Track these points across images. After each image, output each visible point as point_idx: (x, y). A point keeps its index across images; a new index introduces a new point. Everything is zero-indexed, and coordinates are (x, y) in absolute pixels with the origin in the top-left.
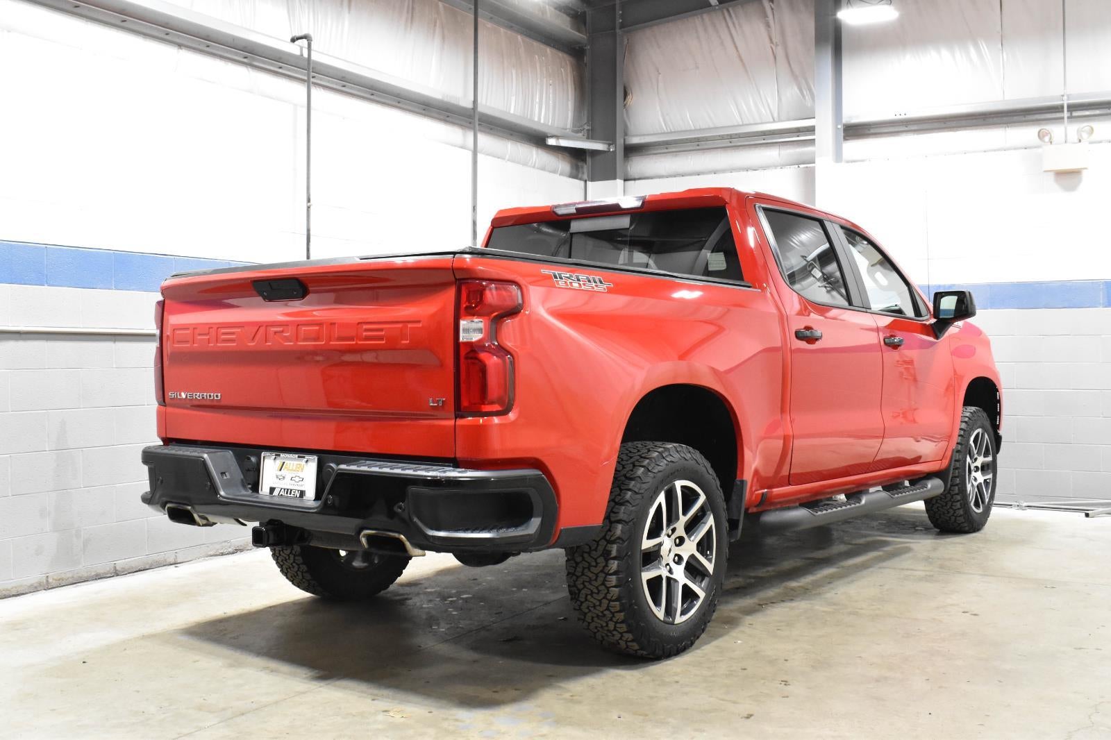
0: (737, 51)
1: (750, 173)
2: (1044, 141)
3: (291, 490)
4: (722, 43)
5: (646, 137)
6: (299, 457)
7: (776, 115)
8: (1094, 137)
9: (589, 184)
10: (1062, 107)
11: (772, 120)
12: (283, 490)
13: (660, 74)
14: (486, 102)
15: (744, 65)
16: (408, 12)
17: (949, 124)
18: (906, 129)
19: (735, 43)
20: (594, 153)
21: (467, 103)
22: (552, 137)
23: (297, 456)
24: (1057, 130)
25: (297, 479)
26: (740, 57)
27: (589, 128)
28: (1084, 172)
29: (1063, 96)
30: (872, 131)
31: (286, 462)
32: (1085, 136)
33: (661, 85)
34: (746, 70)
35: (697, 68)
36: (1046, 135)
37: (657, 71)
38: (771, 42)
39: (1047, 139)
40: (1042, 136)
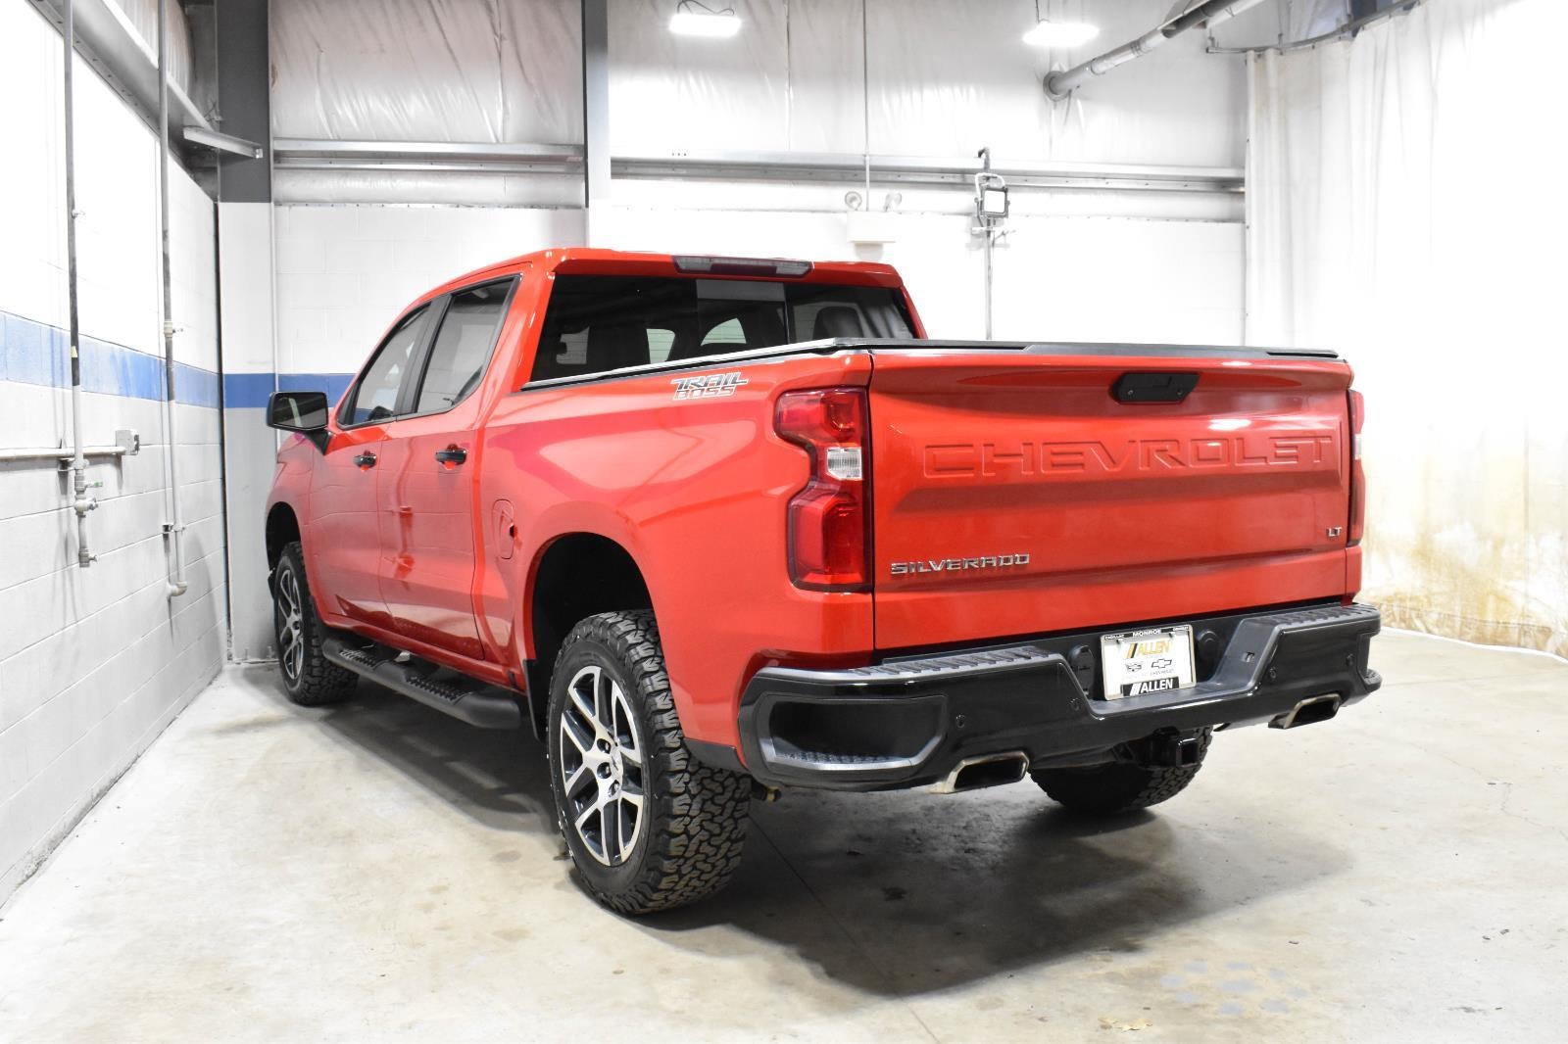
0: (445, 38)
1: (462, 209)
2: (851, 207)
3: (1158, 681)
4: (421, 23)
5: (304, 143)
6: (1163, 631)
7: (501, 140)
8: (902, 207)
9: (222, 205)
10: (864, 168)
11: (494, 140)
12: (1145, 684)
13: (321, 51)
15: (454, 59)
17: (728, 173)
18: (673, 172)
19: (439, 24)
20: (228, 157)
22: (190, 128)
23: (1159, 631)
25: (1162, 664)
26: (448, 45)
27: (220, 118)
28: (886, 247)
29: (865, 156)
30: (630, 170)
31: (1139, 643)
32: (893, 204)
33: (324, 69)
34: (458, 66)
35: (382, 51)
36: (853, 199)
37: (318, 46)
38: (495, 33)
39: (855, 204)
40: (849, 200)
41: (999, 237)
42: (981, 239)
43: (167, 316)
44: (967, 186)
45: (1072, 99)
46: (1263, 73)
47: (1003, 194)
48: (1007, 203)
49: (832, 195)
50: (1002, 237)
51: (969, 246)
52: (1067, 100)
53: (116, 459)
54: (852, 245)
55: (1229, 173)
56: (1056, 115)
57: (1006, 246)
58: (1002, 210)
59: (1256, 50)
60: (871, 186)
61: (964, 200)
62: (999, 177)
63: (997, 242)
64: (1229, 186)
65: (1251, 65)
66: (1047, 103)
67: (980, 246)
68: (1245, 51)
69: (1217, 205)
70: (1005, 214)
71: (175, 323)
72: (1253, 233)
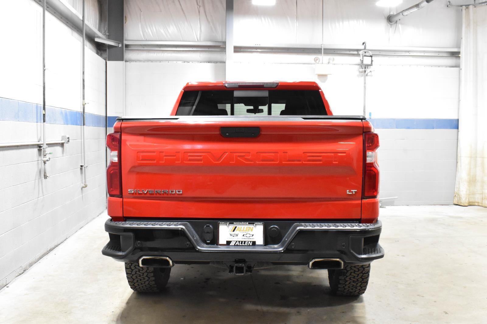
0: (181, 7)
1: (186, 63)
2: (316, 62)
3: (245, 242)
4: (174, 2)
5: (135, 41)
6: (249, 223)
7: (199, 40)
8: (334, 62)
9: (108, 62)
10: (321, 49)
11: (197, 41)
12: (238, 242)
13: (141, 12)
15: (184, 13)
18: (256, 51)
19: (179, 2)
20: (110, 47)
22: (97, 37)
23: (247, 223)
24: (320, 57)
26: (182, 9)
27: (108, 34)
28: (329, 76)
29: (322, 45)
30: (242, 50)
31: (238, 226)
32: (331, 61)
33: (142, 17)
34: (185, 16)
35: (161, 11)
36: (317, 59)
37: (140, 10)
38: (198, 5)
39: (317, 61)
40: (316, 60)
41: (369, 72)
42: (363, 73)
43: (84, 99)
44: (358, 55)
45: (397, 24)
46: (468, 14)
47: (371, 57)
48: (372, 61)
49: (309, 58)
50: (370, 72)
51: (358, 76)
52: (395, 24)
53: (62, 145)
54: (317, 75)
55: (455, 50)
56: (391, 30)
57: (371, 76)
58: (370, 63)
59: (466, 6)
60: (324, 55)
61: (357, 60)
62: (369, 52)
63: (368, 74)
64: (455, 55)
65: (464, 11)
66: (388, 25)
67: (362, 76)
68: (461, 6)
69: (451, 61)
70: (371, 65)
71: (86, 101)
72: (463, 71)
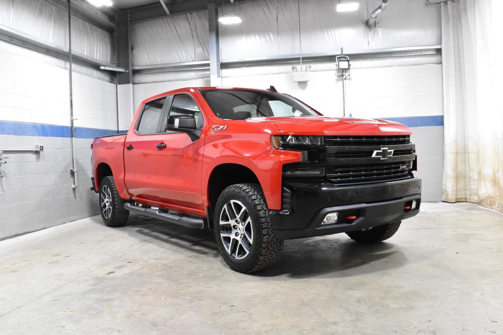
0: (178, 33)
1: (184, 81)
5: (142, 67)
7: (193, 59)
9: (118, 86)
10: (300, 58)
11: (192, 61)
14: (74, 50)
15: (180, 38)
16: (39, 10)
17: (259, 64)
18: (244, 65)
19: (176, 30)
20: (120, 73)
21: (66, 50)
22: (102, 66)
24: (298, 67)
26: (179, 36)
27: (118, 62)
28: (308, 82)
29: (300, 54)
30: (231, 66)
32: (308, 69)
33: (147, 46)
34: (182, 41)
35: (162, 39)
36: (295, 68)
37: (145, 40)
38: (191, 30)
39: (295, 70)
40: (293, 69)
41: (347, 76)
42: (341, 78)
43: (72, 115)
44: (334, 61)
45: (376, 28)
46: (447, 9)
47: (347, 62)
48: (349, 65)
49: (288, 68)
50: (349, 76)
51: (337, 80)
52: (374, 28)
53: (37, 153)
54: (297, 84)
55: (438, 47)
56: (370, 34)
57: (350, 79)
58: (347, 67)
59: (444, 2)
60: (302, 64)
61: (332, 66)
62: (346, 56)
63: (347, 78)
64: (439, 51)
65: (443, 8)
66: (367, 30)
67: (341, 80)
68: (440, 3)
69: (434, 59)
70: (348, 69)
71: (74, 117)
72: (444, 67)
